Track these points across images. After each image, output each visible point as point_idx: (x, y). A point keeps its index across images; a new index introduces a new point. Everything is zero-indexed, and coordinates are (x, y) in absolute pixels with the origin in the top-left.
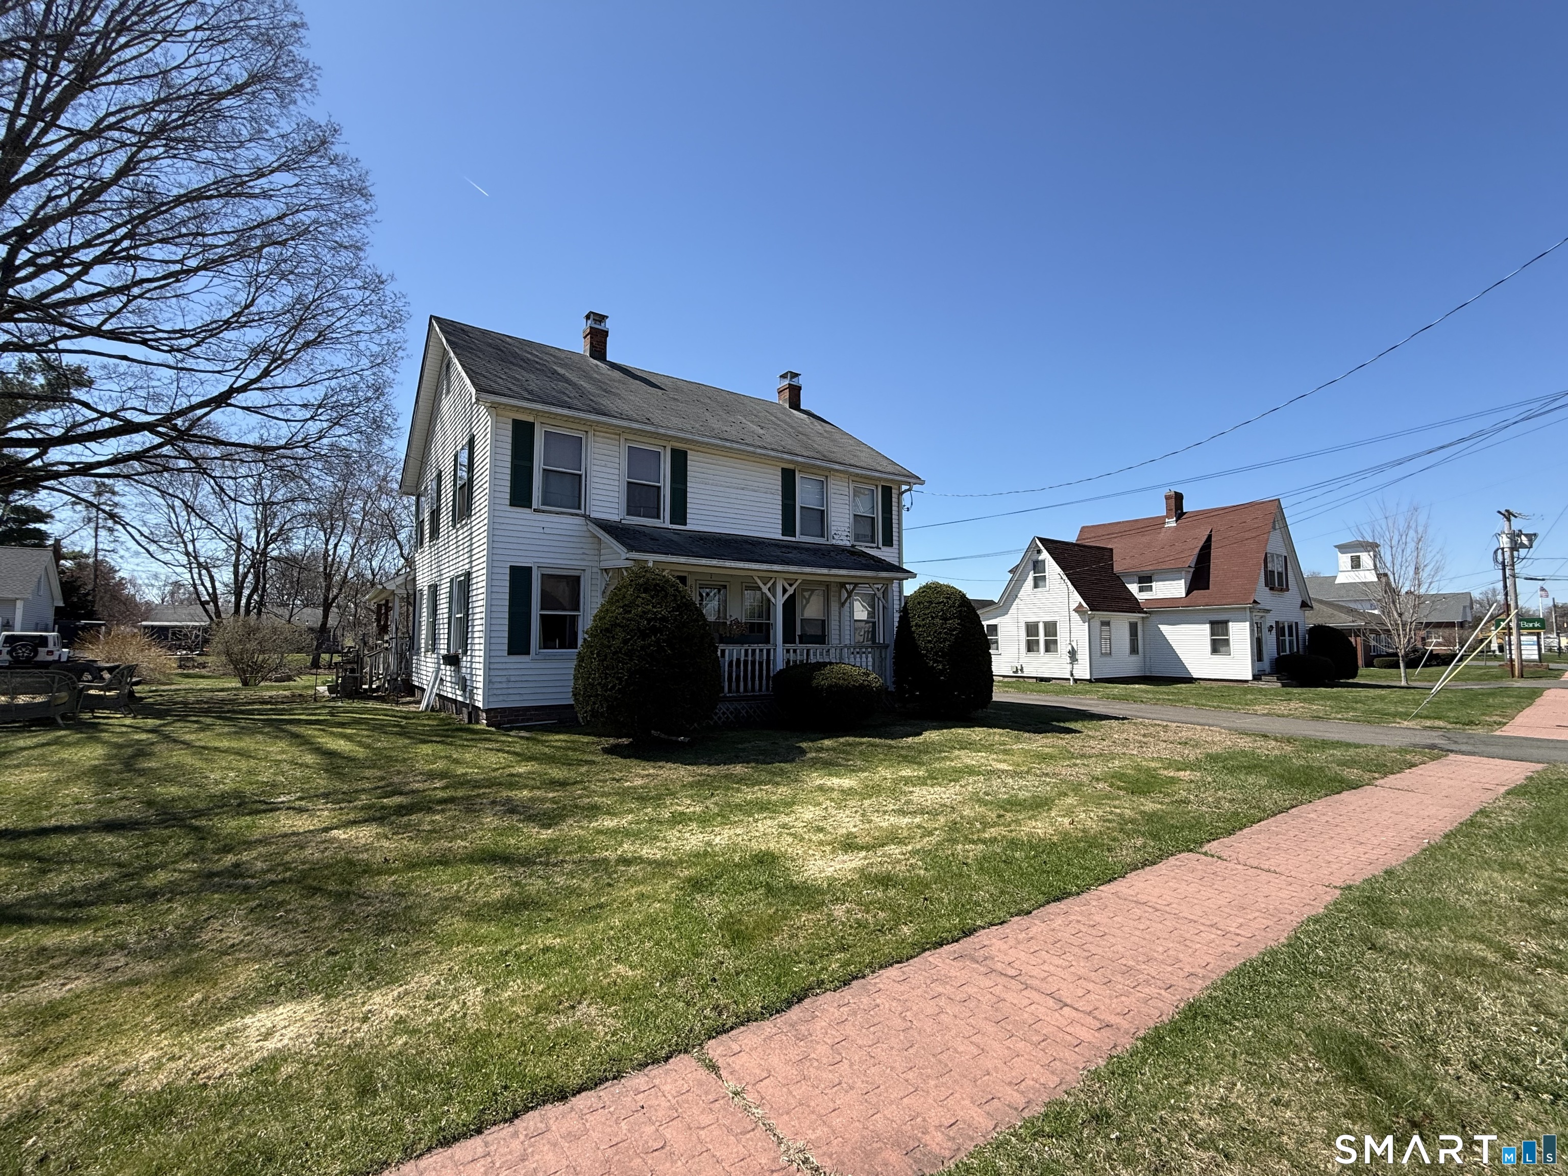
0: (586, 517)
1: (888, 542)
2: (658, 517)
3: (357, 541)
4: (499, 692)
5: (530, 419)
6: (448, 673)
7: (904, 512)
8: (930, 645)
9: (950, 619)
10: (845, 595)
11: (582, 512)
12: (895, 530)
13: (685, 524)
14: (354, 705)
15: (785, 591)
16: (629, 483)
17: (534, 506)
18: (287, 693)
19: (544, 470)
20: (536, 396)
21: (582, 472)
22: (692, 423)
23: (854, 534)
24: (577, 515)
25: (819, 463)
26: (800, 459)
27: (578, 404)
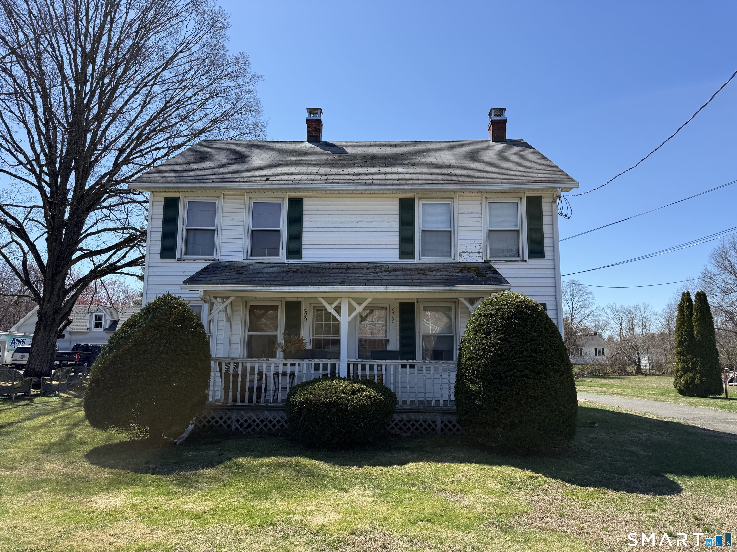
0: (216, 261)
1: (539, 253)
2: (277, 254)
5: (174, 195)
11: (214, 257)
12: (547, 240)
13: (300, 258)
16: (253, 231)
17: (178, 256)
19: (188, 230)
20: (180, 178)
21: (216, 228)
22: (320, 175)
23: (490, 249)
24: (209, 260)
25: (428, 187)
26: (406, 187)
27: (213, 177)
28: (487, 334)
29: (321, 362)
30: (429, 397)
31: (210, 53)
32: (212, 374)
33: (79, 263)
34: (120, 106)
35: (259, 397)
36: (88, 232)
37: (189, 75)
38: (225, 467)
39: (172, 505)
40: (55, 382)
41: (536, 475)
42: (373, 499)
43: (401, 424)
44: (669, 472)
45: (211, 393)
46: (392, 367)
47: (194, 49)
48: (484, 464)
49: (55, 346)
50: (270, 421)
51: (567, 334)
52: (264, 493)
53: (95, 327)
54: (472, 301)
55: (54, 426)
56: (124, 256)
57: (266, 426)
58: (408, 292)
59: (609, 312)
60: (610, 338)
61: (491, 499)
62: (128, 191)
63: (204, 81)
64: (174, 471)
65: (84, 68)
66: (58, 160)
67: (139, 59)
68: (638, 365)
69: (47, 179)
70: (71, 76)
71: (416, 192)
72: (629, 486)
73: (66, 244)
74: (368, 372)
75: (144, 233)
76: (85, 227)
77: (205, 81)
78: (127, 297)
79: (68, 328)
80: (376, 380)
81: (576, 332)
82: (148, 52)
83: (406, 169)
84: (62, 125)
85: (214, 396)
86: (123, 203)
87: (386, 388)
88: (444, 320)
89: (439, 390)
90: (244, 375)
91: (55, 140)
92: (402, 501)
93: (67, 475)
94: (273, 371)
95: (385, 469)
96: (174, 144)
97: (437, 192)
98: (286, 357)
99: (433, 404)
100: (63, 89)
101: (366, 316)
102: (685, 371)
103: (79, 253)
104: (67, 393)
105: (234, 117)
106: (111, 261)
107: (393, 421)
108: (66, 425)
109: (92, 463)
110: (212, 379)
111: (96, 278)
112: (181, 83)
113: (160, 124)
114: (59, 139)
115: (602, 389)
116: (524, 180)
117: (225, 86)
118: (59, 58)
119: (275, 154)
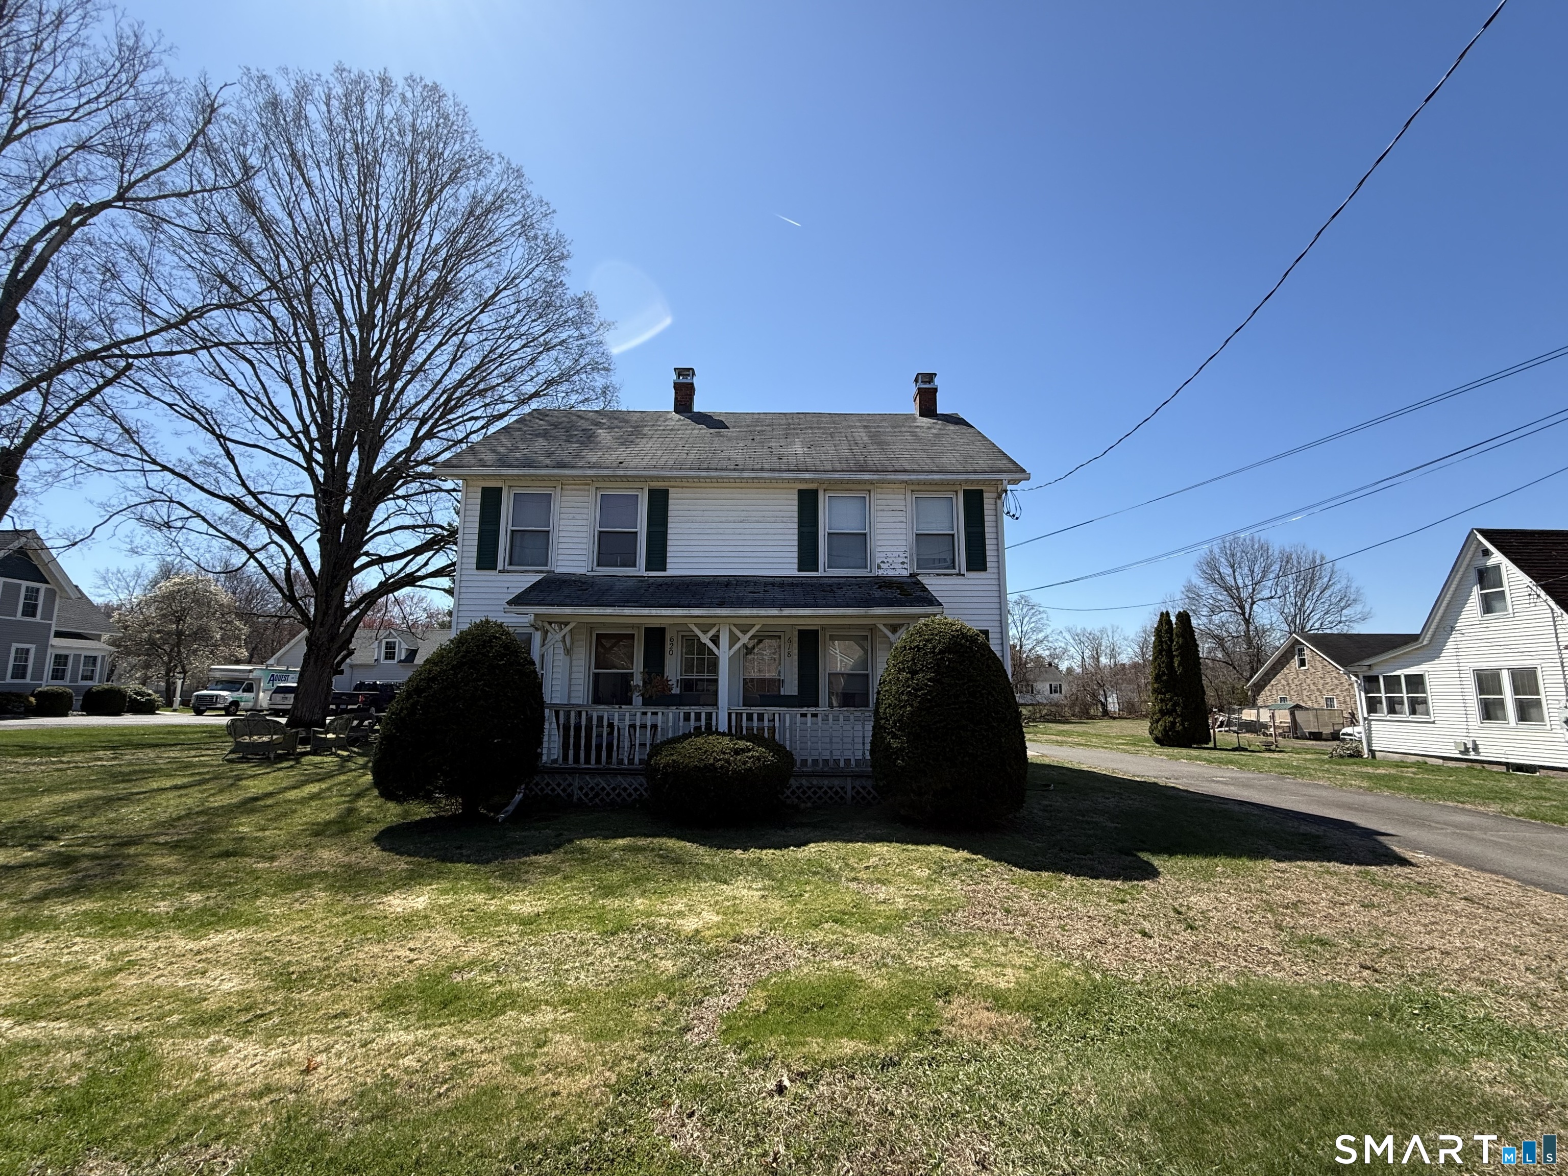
0: (551, 573)
1: (977, 564)
2: (631, 565)
5: (499, 484)
7: (1007, 523)
11: (548, 568)
12: (990, 547)
13: (664, 570)
16: (601, 532)
17: (500, 567)
19: (513, 532)
20: (503, 462)
21: (551, 528)
22: (691, 457)
23: (918, 560)
24: (542, 572)
25: (837, 476)
26: (807, 475)
27: (548, 461)
28: (913, 673)
29: (693, 710)
30: (837, 755)
31: (545, 292)
32: (546, 726)
33: (364, 572)
34: (420, 360)
35: (609, 756)
36: (376, 531)
37: (515, 321)
38: (566, 853)
39: (493, 905)
40: (330, 736)
41: (974, 857)
42: (762, 893)
43: (799, 792)
44: (1143, 850)
45: (545, 751)
46: (788, 716)
47: (522, 286)
48: (908, 843)
49: (330, 684)
50: (625, 789)
51: (1014, 666)
52: (618, 887)
53: (386, 658)
54: (894, 629)
55: (330, 797)
56: (426, 564)
57: (619, 795)
58: (809, 617)
59: (1068, 637)
60: (1070, 670)
61: (916, 890)
62: (431, 476)
63: (536, 329)
64: (497, 859)
65: (372, 308)
66: (335, 433)
67: (447, 298)
68: (1104, 706)
69: (319, 457)
70: (353, 320)
71: (821, 482)
72: (1092, 869)
73: (345, 547)
74: (755, 723)
75: (453, 532)
76: (372, 524)
77: (538, 329)
78: (430, 616)
79: (348, 661)
80: (766, 735)
81: (1026, 663)
82: (459, 289)
83: (806, 450)
84: (340, 385)
85: (549, 754)
86: (425, 492)
87: (780, 746)
88: (858, 652)
89: (850, 747)
90: (589, 728)
91: (331, 407)
92: (801, 895)
93: (349, 866)
94: (627, 722)
95: (778, 852)
96: (495, 413)
97: (849, 481)
98: (645, 704)
99: (842, 764)
100: (342, 338)
101: (754, 647)
102: (1163, 713)
103: (364, 560)
104: (347, 750)
105: (576, 378)
106: (408, 570)
107: (788, 788)
108: (346, 796)
109: (384, 850)
110: (546, 732)
111: (387, 593)
112: (504, 331)
113: (477, 384)
114: (337, 405)
115: (1059, 738)
116: (961, 468)
117: (563, 336)
118: (337, 294)
119: (630, 429)
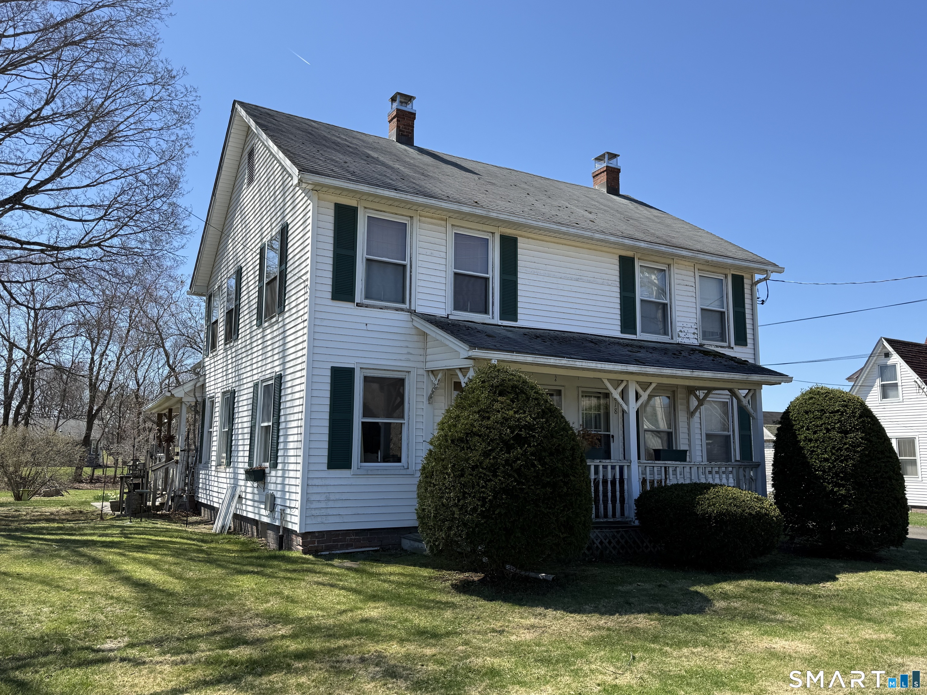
0: (412, 312)
1: (741, 340)
2: (486, 312)
3: (123, 348)
4: (317, 512)
5: (352, 203)
6: (249, 490)
7: (759, 307)
8: (827, 465)
9: (851, 431)
10: (694, 403)
11: (407, 306)
12: (749, 326)
13: (516, 320)
14: (143, 524)
15: (637, 397)
16: (456, 274)
17: (358, 299)
18: (66, 509)
19: (369, 261)
20: (359, 177)
21: (408, 263)
23: (703, 332)
24: (402, 310)
116: (733, 256)
